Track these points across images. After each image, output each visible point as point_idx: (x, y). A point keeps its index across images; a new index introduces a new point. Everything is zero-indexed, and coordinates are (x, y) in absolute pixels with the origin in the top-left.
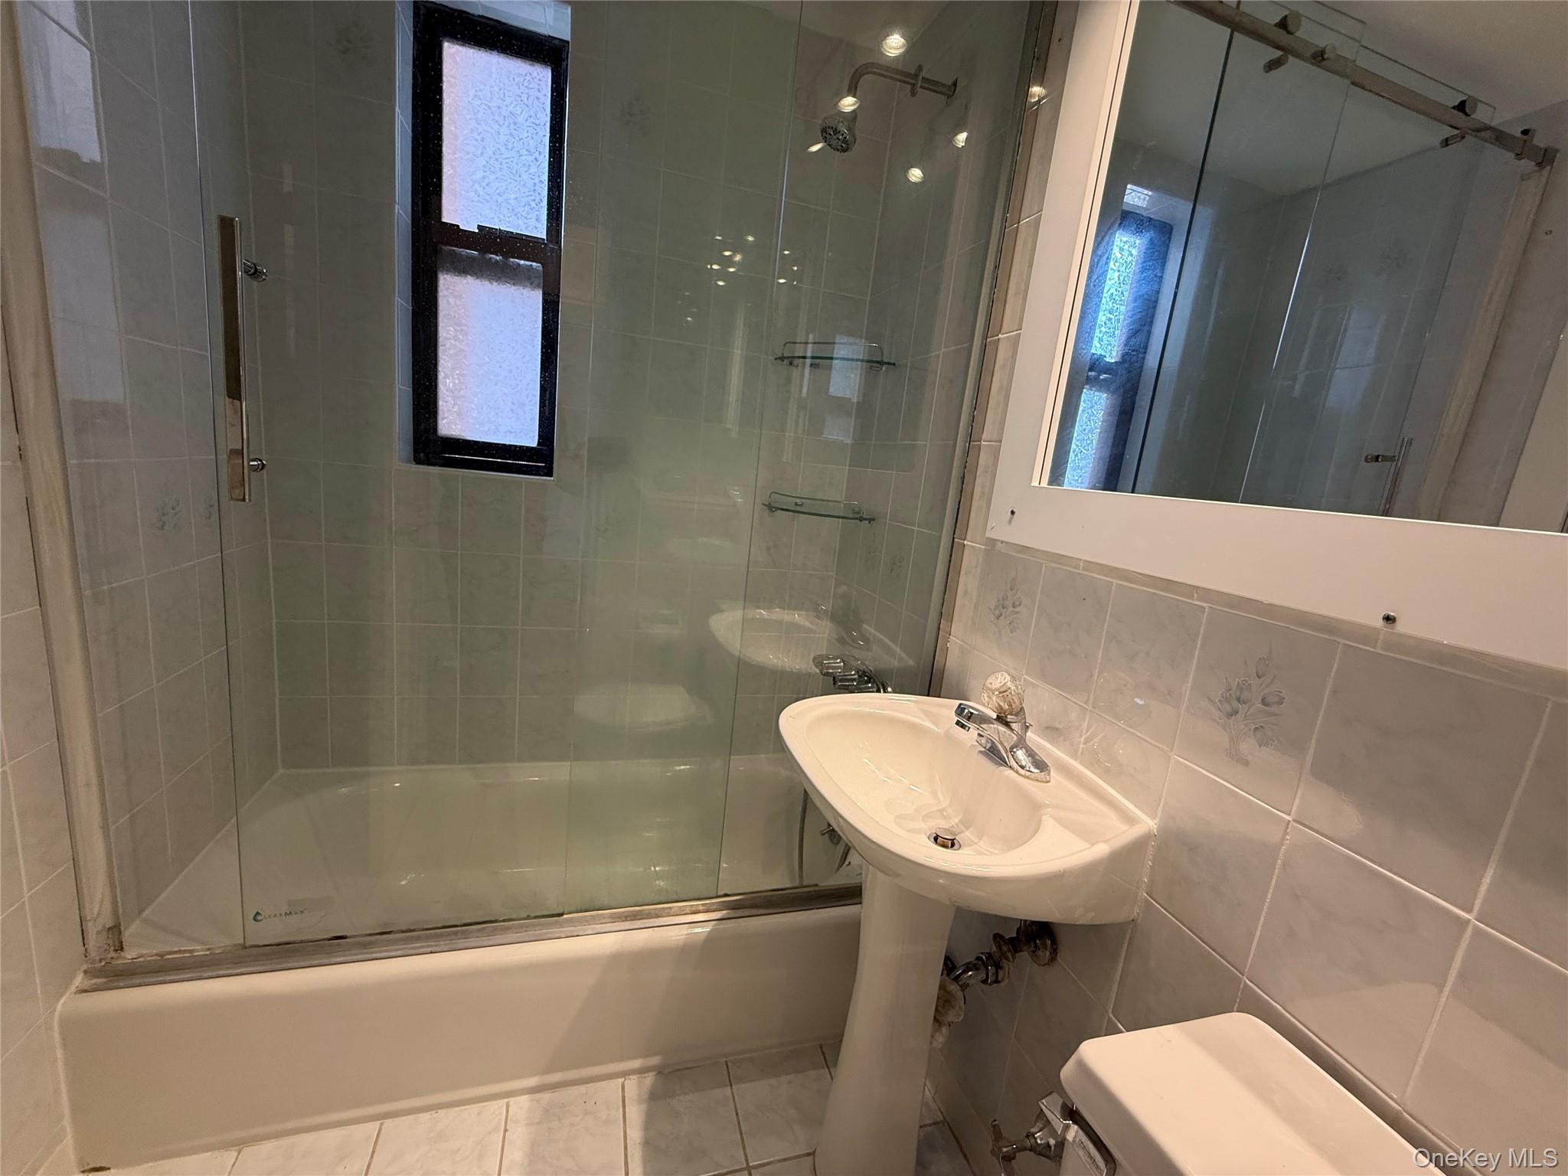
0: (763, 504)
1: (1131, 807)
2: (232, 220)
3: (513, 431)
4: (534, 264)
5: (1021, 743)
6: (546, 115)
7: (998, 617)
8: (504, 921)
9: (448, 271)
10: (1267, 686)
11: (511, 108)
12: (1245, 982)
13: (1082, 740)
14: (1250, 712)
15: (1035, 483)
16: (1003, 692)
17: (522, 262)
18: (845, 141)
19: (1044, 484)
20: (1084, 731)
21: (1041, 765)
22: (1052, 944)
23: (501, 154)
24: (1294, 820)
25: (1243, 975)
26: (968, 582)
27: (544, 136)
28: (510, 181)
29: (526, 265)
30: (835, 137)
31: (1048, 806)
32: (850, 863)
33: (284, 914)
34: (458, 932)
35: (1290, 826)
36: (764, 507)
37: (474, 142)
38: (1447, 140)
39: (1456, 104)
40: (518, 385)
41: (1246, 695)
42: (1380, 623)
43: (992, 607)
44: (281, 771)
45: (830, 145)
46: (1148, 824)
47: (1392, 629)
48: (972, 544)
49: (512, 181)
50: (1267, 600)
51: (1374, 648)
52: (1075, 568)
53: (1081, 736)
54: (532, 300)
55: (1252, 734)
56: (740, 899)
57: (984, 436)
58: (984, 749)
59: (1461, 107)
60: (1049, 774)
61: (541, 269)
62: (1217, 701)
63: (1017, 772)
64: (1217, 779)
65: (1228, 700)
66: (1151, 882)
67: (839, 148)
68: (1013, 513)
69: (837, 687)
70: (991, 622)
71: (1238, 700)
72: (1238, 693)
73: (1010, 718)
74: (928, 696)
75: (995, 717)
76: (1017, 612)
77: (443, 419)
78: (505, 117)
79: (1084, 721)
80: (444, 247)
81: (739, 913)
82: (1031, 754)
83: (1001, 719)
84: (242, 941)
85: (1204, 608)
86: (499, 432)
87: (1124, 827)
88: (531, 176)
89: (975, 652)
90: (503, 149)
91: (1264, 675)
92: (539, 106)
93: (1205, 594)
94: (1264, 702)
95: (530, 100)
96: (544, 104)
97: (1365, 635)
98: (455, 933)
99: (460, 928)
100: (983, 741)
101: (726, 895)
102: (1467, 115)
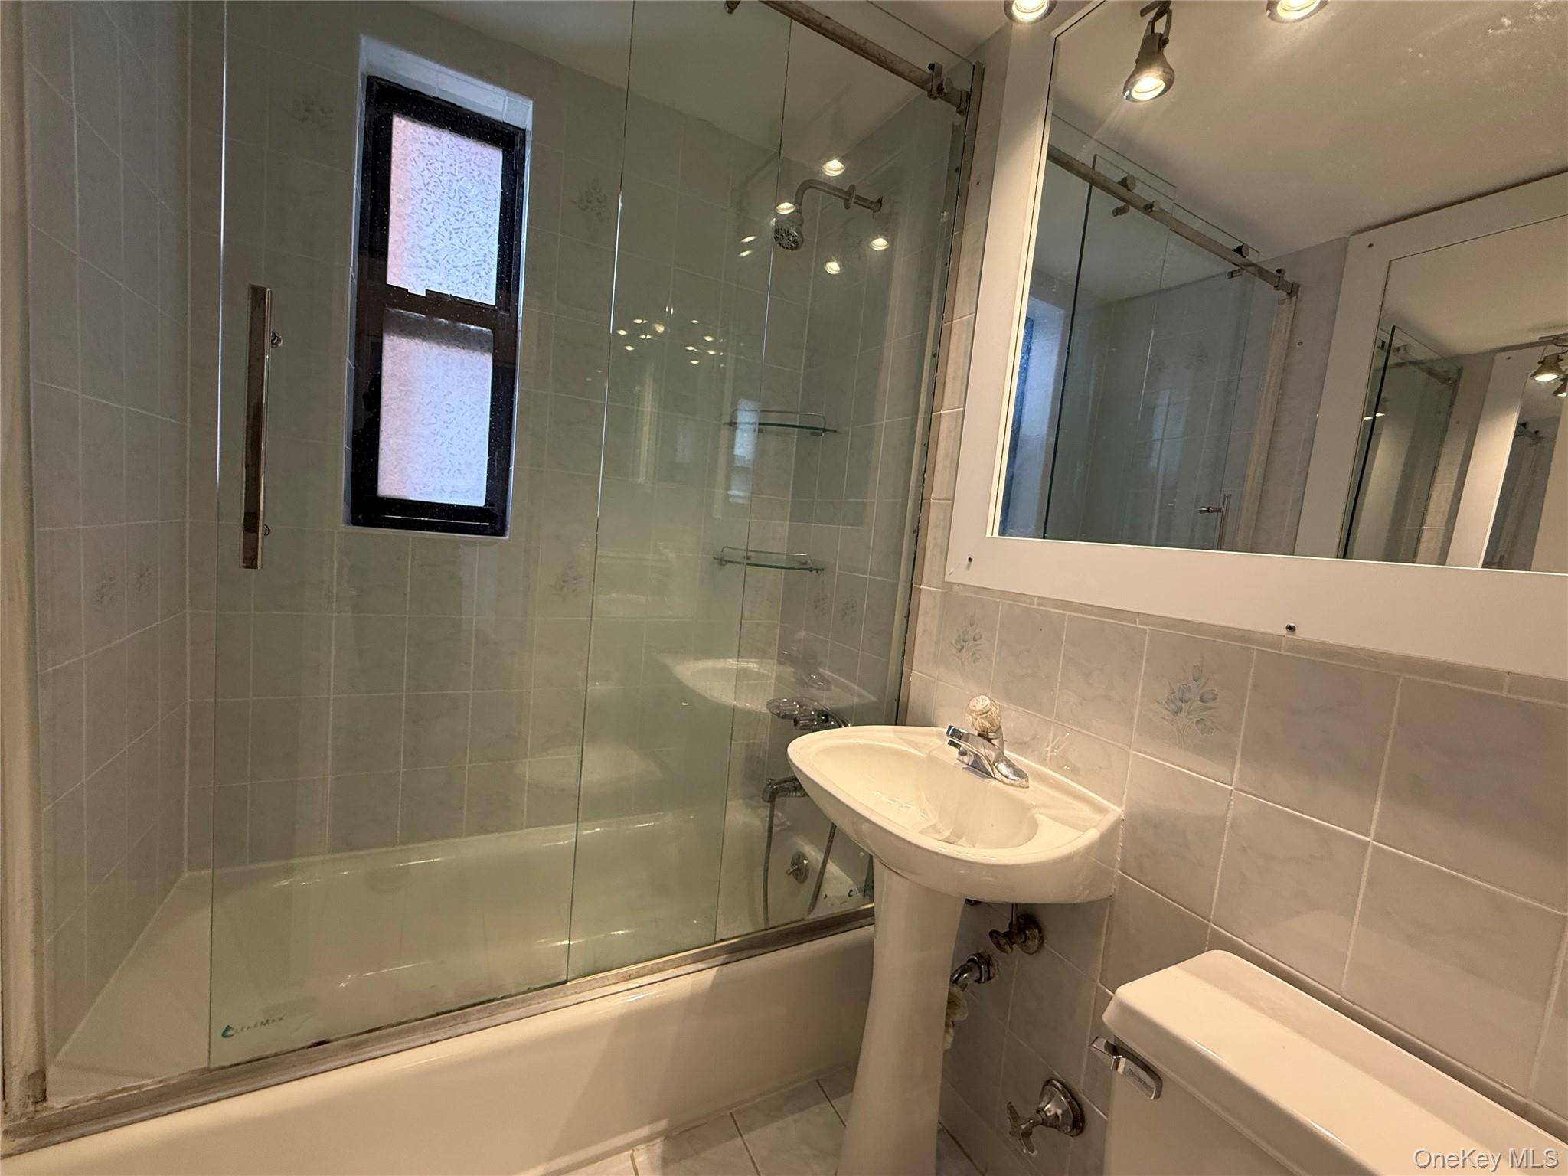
0: (715, 558)
1: (1100, 799)
2: (265, 290)
3: (459, 491)
4: (484, 329)
5: (1001, 757)
6: (497, 192)
7: (960, 651)
8: (503, 998)
9: (394, 333)
10: (1203, 687)
11: (461, 183)
12: (1212, 927)
13: (1049, 749)
14: (1192, 708)
15: (989, 535)
16: (983, 713)
17: (472, 327)
18: (795, 242)
19: (996, 534)
20: (1051, 741)
21: (1019, 773)
22: (1040, 932)
23: (451, 225)
24: (1235, 789)
25: (1209, 921)
26: (926, 622)
27: (495, 210)
28: (459, 249)
29: (476, 330)
30: (787, 238)
31: (1035, 806)
32: (826, 896)
33: (259, 1024)
34: (457, 1016)
35: (1233, 794)
36: (715, 561)
37: (423, 211)
38: (1232, 273)
39: (1236, 248)
40: (466, 445)
41: (1187, 695)
42: (1285, 632)
43: (954, 641)
44: (187, 874)
45: (780, 244)
46: (1116, 811)
47: (1294, 635)
48: (929, 589)
49: (461, 250)
50: (1198, 620)
51: (1280, 651)
52: (1030, 604)
53: (1048, 746)
54: (483, 363)
55: (1194, 725)
56: (738, 942)
57: (933, 496)
58: (966, 766)
59: (1239, 250)
60: (1027, 781)
61: (491, 334)
62: (1164, 702)
63: (1002, 782)
64: (1171, 765)
65: (1173, 702)
66: (1124, 861)
67: (789, 247)
68: (970, 560)
69: (798, 727)
70: (954, 655)
71: (1181, 700)
72: (1181, 694)
73: (991, 735)
74: (896, 725)
75: (976, 734)
76: (977, 645)
77: (384, 479)
78: (455, 190)
79: (1050, 733)
80: (390, 310)
81: (738, 955)
82: (1010, 765)
83: (984, 736)
84: (205, 1065)
85: (1145, 630)
86: (445, 492)
87: (1099, 817)
88: (481, 247)
89: (940, 683)
90: (453, 220)
91: (1199, 679)
92: (490, 184)
93: (1146, 618)
94: (1202, 700)
95: (482, 177)
96: (495, 181)
97: (1274, 642)
98: (454, 1018)
99: (456, 1013)
100: (965, 759)
101: (722, 940)
102: (1244, 257)
